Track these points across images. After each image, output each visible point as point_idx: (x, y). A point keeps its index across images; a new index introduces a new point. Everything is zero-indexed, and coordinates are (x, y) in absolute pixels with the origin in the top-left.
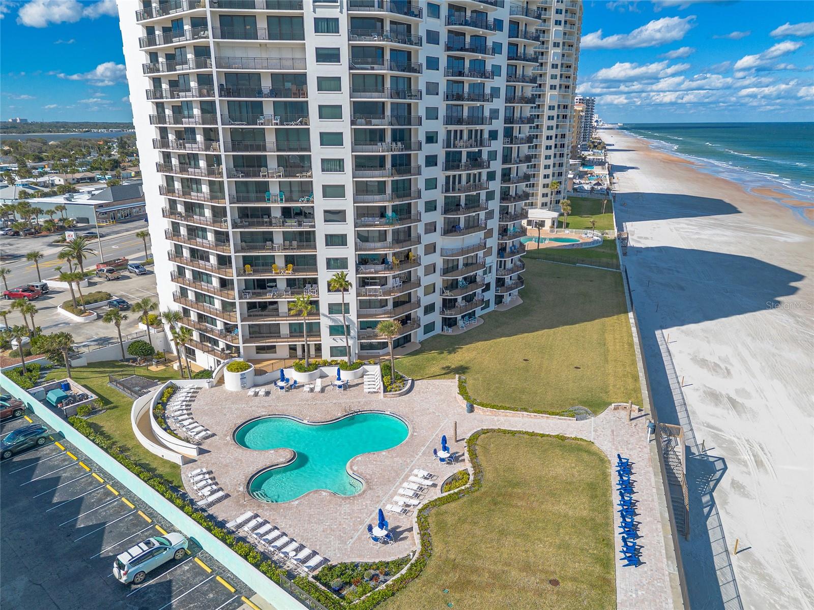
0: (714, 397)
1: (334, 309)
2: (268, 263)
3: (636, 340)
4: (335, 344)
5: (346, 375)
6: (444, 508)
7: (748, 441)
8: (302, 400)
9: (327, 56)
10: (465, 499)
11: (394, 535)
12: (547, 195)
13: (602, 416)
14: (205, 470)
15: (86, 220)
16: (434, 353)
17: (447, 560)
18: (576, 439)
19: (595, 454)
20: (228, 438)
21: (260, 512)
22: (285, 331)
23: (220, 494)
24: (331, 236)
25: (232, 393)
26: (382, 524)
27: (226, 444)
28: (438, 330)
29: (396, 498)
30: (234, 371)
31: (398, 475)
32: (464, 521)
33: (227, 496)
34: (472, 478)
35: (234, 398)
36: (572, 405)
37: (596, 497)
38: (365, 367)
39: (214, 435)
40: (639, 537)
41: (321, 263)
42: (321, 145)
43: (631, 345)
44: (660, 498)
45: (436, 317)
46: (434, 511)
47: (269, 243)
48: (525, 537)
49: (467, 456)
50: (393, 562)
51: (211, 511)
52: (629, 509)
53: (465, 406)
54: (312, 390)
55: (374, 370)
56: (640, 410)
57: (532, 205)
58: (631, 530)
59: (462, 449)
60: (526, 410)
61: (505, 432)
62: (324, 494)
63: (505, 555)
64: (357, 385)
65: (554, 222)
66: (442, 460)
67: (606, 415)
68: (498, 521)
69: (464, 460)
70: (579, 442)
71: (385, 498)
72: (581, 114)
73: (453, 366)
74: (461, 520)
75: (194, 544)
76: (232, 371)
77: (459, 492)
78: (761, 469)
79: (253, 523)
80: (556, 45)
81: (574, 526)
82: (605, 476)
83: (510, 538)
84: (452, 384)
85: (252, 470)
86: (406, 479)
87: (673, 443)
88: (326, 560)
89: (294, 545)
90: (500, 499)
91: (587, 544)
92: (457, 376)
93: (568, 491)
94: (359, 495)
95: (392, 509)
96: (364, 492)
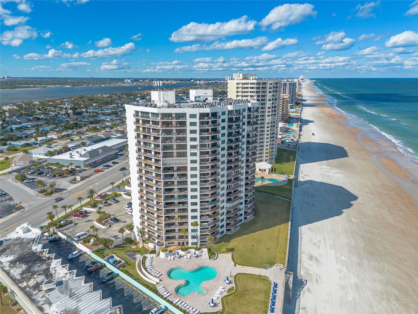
0: (311, 257)
1: (193, 231)
2: (173, 218)
3: (289, 237)
4: (193, 242)
5: (197, 252)
6: (228, 298)
7: (316, 274)
8: (184, 262)
9: (193, 162)
10: (233, 295)
11: (215, 305)
12: (267, 156)
13: (273, 268)
14: (163, 287)
15: (79, 167)
16: (223, 243)
17: (229, 311)
18: (264, 276)
19: (268, 281)
20: (166, 276)
21: (180, 299)
22: (177, 237)
23: (169, 294)
24: (193, 209)
25: (163, 259)
26: (212, 303)
27: (166, 278)
28: (225, 233)
29: (215, 295)
30: (164, 252)
31: (215, 288)
32: (233, 302)
33: (171, 294)
34: (235, 289)
35: (164, 261)
36: (265, 264)
37: (267, 294)
38: (202, 249)
39: (162, 275)
40: (275, 305)
41: (189, 217)
42: (191, 185)
43: (287, 239)
44: (283, 295)
45: (224, 229)
46: (225, 299)
47: (174, 211)
48: (248, 306)
49: (234, 282)
50: (216, 312)
51: (168, 298)
52: (274, 298)
53: (233, 264)
54: (187, 258)
55: (205, 250)
56: (284, 266)
57: (261, 161)
58: (273, 304)
59: (232, 279)
60: (251, 266)
61: (245, 274)
62: (196, 293)
63: (242, 310)
64: (200, 256)
65: (269, 170)
66: (227, 283)
67: (274, 267)
68: (241, 301)
69: (233, 283)
70: (265, 277)
71: (212, 295)
72: (288, 99)
73: (229, 248)
74: (232, 301)
75: (166, 308)
76: (163, 252)
77: (231, 293)
78: (317, 284)
79: (180, 302)
80: (270, 100)
81: (260, 303)
82: (270, 288)
83: (244, 306)
84: (229, 255)
85: (175, 286)
86: (217, 289)
87: (290, 277)
88: (199, 312)
89: (191, 308)
90: (242, 295)
91: (262, 307)
92: (231, 253)
93: (260, 293)
94: (206, 294)
95: (215, 298)
96: (207, 293)
